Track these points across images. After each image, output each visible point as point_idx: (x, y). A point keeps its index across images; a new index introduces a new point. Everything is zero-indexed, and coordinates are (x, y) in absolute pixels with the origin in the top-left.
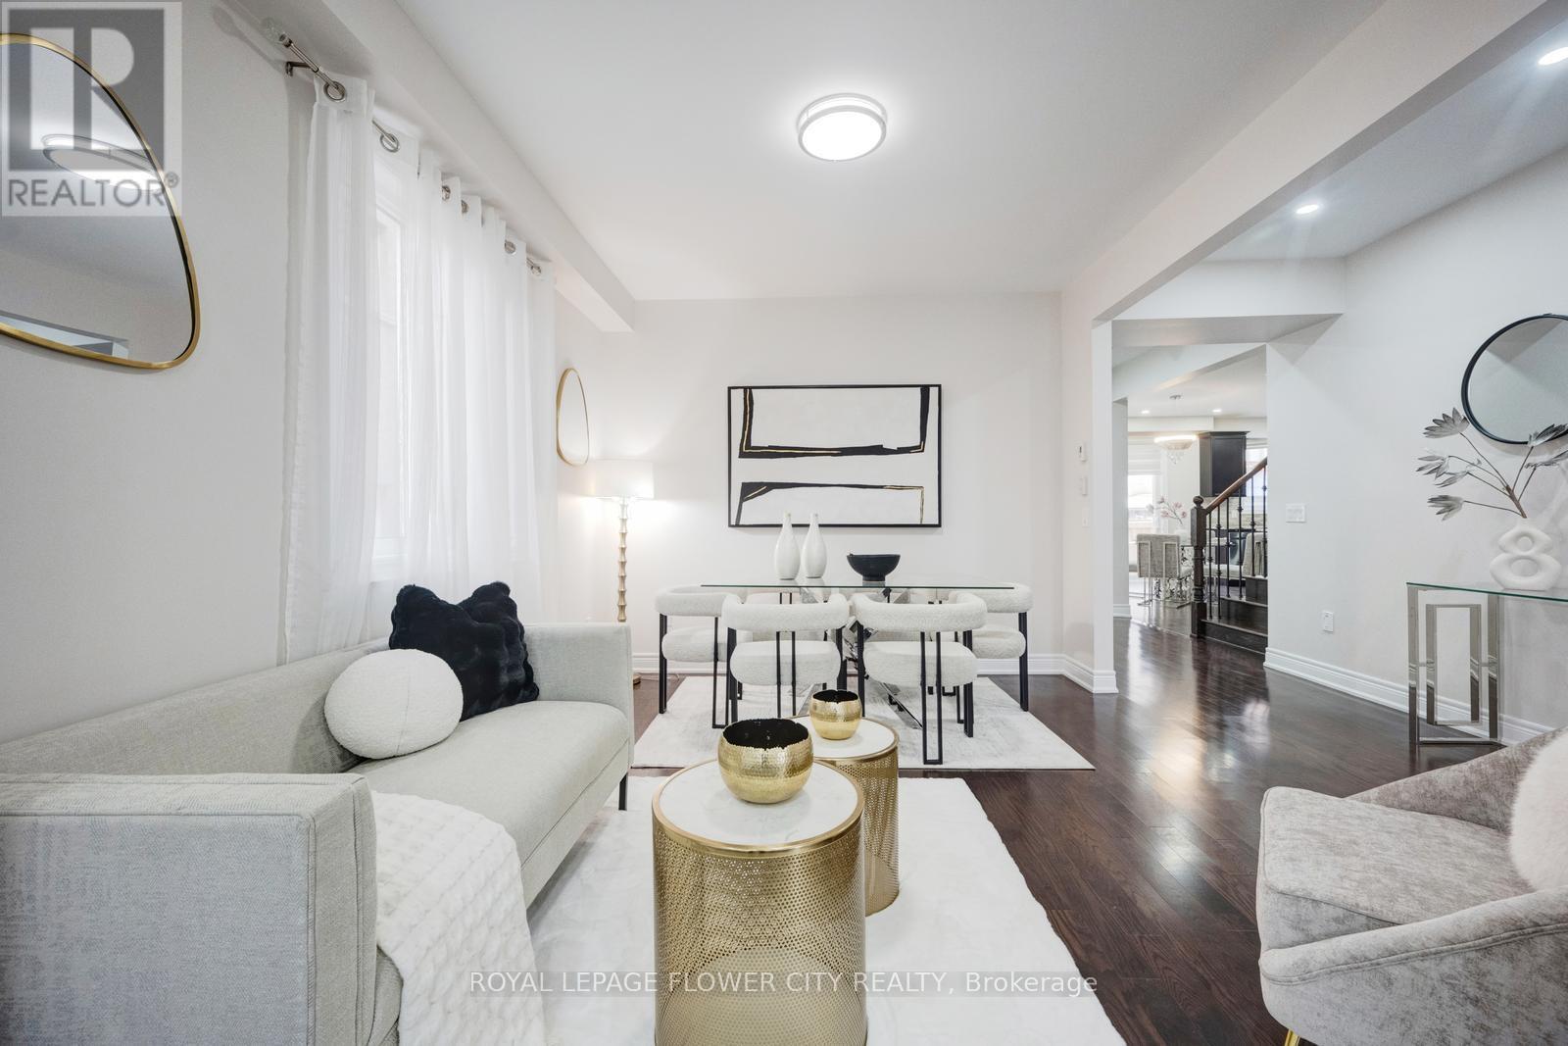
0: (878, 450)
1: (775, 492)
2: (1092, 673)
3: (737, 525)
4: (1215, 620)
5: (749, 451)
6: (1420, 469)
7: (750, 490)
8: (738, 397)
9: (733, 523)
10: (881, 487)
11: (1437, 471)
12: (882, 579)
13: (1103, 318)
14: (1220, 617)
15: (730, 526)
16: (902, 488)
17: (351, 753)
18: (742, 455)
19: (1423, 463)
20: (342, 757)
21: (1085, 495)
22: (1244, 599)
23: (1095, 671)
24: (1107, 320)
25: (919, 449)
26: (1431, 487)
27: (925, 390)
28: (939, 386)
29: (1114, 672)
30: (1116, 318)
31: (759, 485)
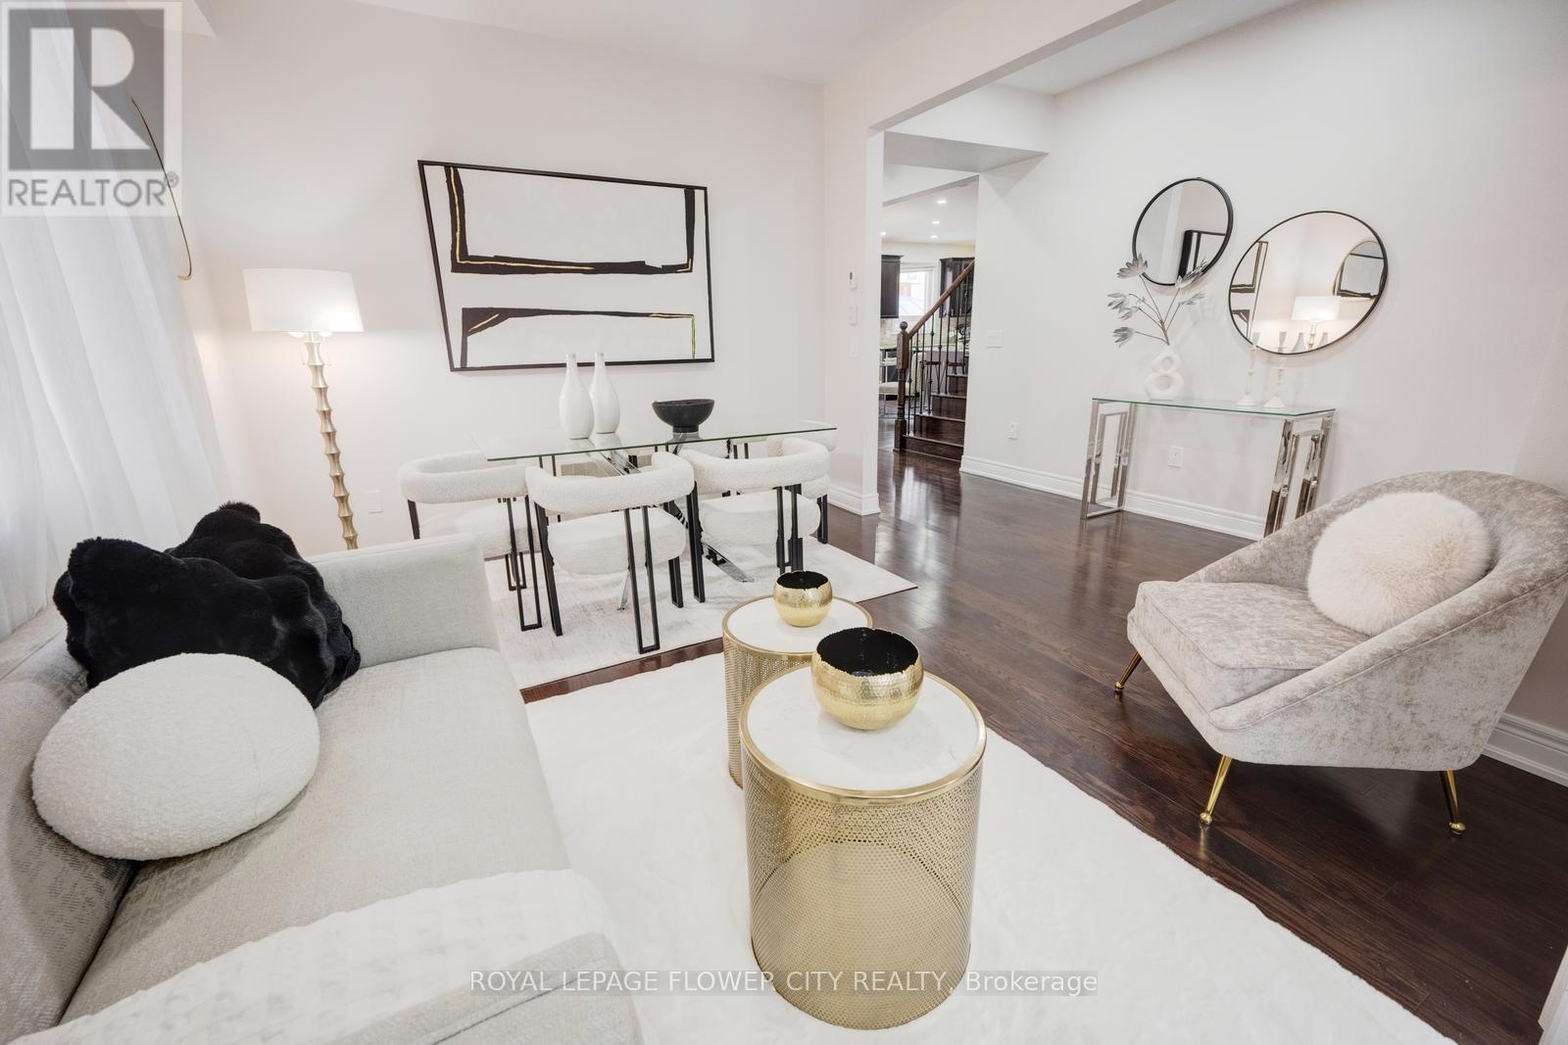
0: (639, 268)
1: (511, 321)
2: (861, 499)
3: (464, 368)
4: (911, 435)
5: (466, 263)
6: (1110, 305)
7: (476, 319)
8: (436, 177)
9: (457, 364)
10: (647, 315)
11: (1120, 305)
12: (695, 429)
13: (876, 128)
14: (915, 432)
15: (453, 369)
16: (670, 316)
17: (116, 861)
18: (457, 268)
19: (1112, 299)
20: (109, 875)
21: (853, 325)
22: (931, 415)
23: (863, 496)
24: (879, 130)
25: (686, 268)
26: (1116, 320)
27: (689, 191)
28: (705, 189)
29: (878, 495)
30: (889, 130)
31: (490, 312)
